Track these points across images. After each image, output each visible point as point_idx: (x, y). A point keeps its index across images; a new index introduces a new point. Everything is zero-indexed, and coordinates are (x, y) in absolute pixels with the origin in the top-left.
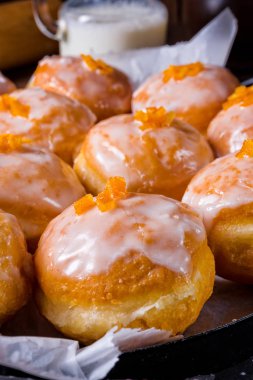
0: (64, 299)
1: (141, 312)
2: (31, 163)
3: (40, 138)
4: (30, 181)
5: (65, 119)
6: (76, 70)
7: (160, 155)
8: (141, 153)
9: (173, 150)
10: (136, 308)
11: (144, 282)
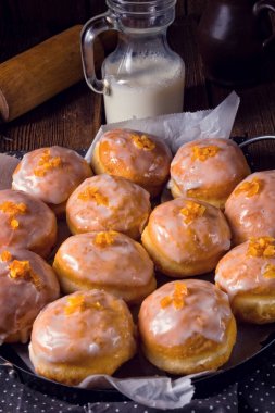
0: (161, 355)
1: (202, 362)
2: (123, 255)
3: (118, 221)
4: (124, 269)
5: (132, 205)
6: (130, 150)
7: (198, 240)
8: (187, 240)
9: (206, 236)
10: (198, 360)
11: (202, 349)
